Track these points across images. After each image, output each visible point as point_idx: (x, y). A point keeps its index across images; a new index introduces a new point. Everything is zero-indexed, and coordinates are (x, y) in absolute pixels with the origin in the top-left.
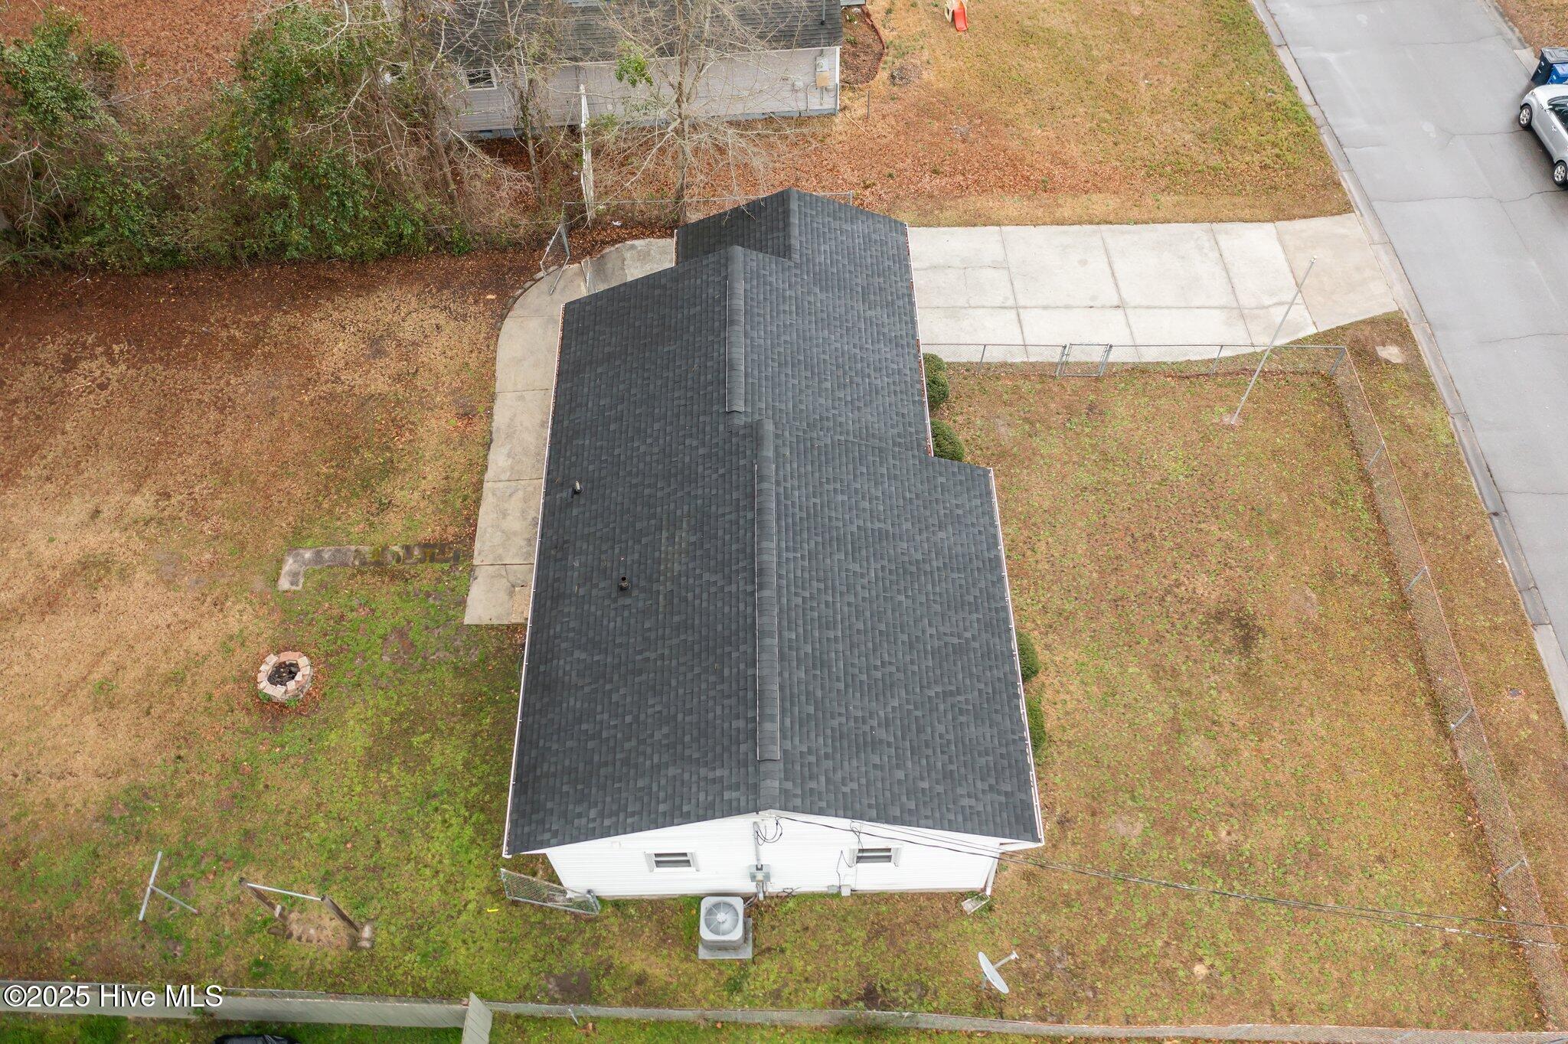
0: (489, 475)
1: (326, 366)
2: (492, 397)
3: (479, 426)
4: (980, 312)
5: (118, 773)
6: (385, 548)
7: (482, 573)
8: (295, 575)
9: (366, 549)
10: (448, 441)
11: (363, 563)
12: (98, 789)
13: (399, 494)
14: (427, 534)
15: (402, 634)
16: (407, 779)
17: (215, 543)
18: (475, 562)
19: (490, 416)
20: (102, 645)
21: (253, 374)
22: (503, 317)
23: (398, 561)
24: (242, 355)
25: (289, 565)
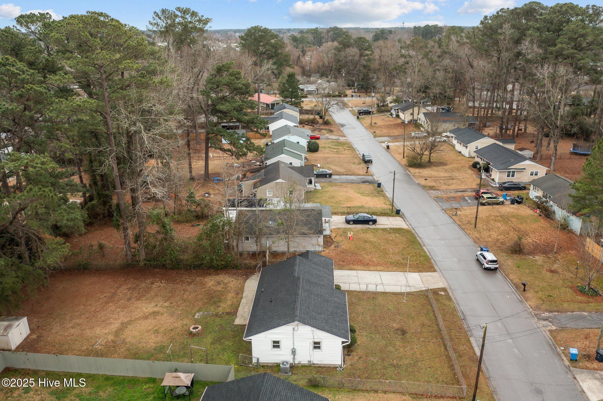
0: (241, 303)
1: (208, 285)
2: (243, 292)
3: (240, 296)
5: (158, 343)
6: (218, 313)
7: (239, 317)
8: (198, 316)
9: (214, 313)
10: (233, 298)
11: (213, 315)
12: (154, 345)
13: (222, 305)
14: (227, 311)
15: (220, 325)
16: (220, 347)
17: (182, 311)
18: (237, 315)
19: (243, 294)
20: (156, 324)
21: (192, 286)
22: (247, 280)
23: (221, 315)
24: (189, 284)
25: (197, 314)
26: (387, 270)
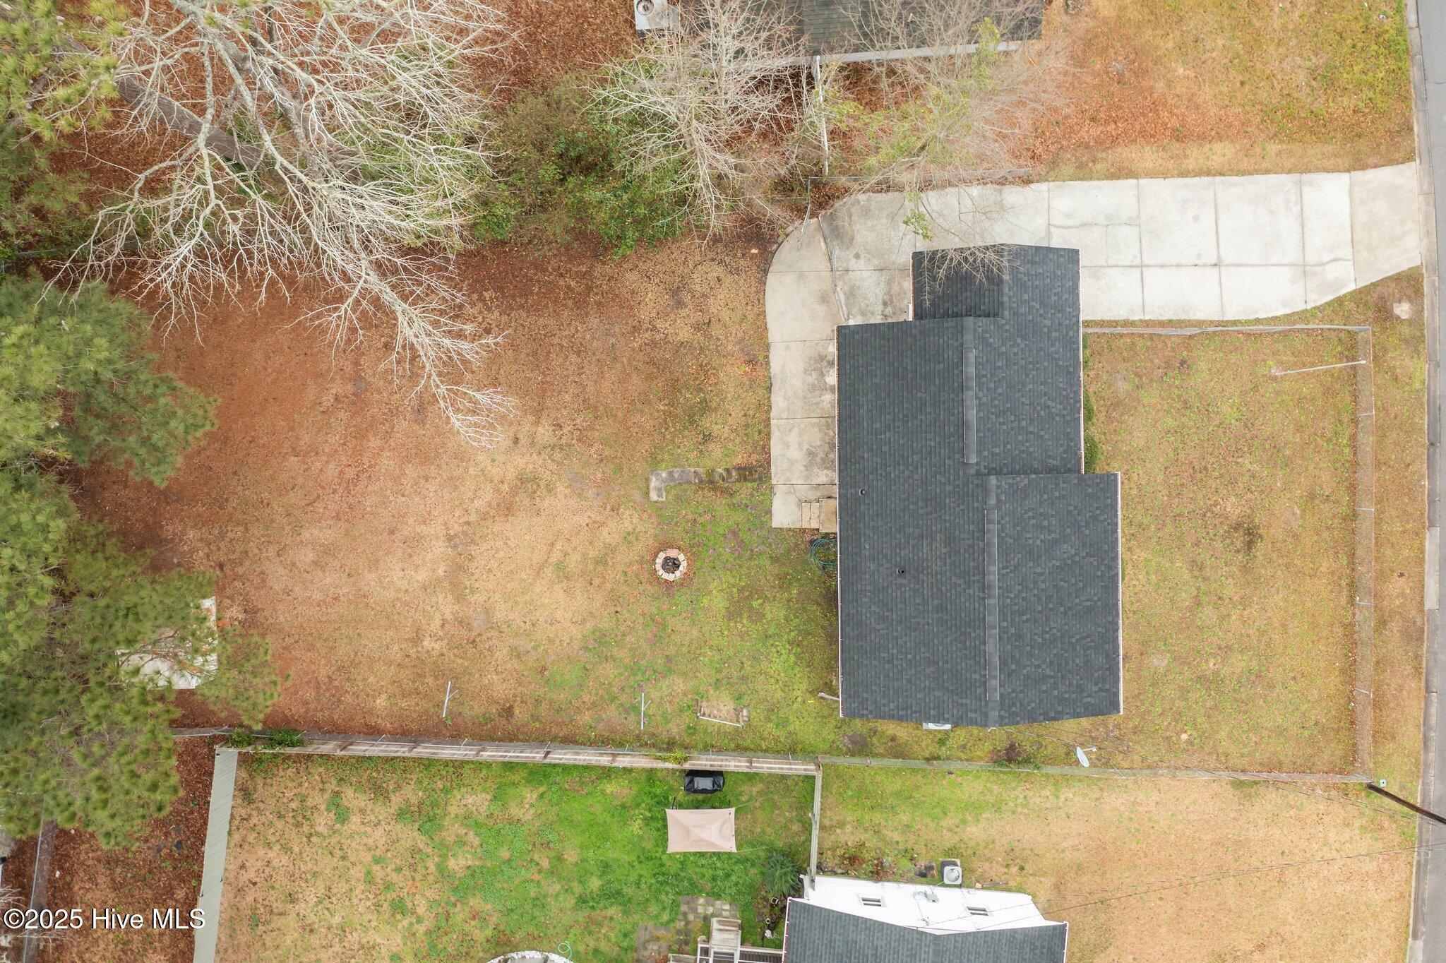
0: (773, 414)
1: (644, 315)
2: (767, 347)
3: (760, 372)
4: (1115, 270)
5: (584, 621)
6: (713, 471)
7: (780, 491)
8: (659, 490)
9: (700, 470)
10: (742, 384)
11: (701, 481)
12: (575, 631)
13: (715, 428)
14: (739, 460)
15: (735, 534)
16: (753, 627)
17: (602, 465)
18: (774, 482)
19: (768, 363)
20: (550, 538)
21: (593, 322)
22: (766, 272)
23: (723, 480)
24: (580, 304)
25: (654, 483)
26: (1245, 164)
